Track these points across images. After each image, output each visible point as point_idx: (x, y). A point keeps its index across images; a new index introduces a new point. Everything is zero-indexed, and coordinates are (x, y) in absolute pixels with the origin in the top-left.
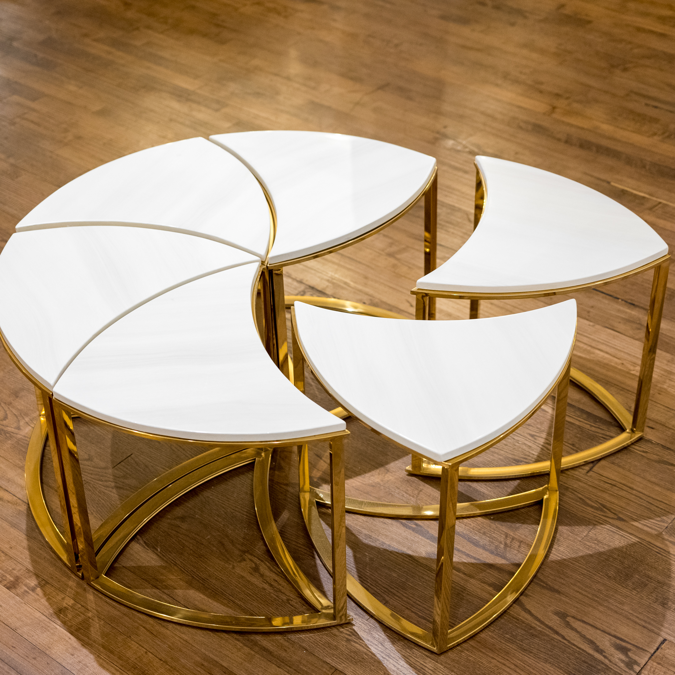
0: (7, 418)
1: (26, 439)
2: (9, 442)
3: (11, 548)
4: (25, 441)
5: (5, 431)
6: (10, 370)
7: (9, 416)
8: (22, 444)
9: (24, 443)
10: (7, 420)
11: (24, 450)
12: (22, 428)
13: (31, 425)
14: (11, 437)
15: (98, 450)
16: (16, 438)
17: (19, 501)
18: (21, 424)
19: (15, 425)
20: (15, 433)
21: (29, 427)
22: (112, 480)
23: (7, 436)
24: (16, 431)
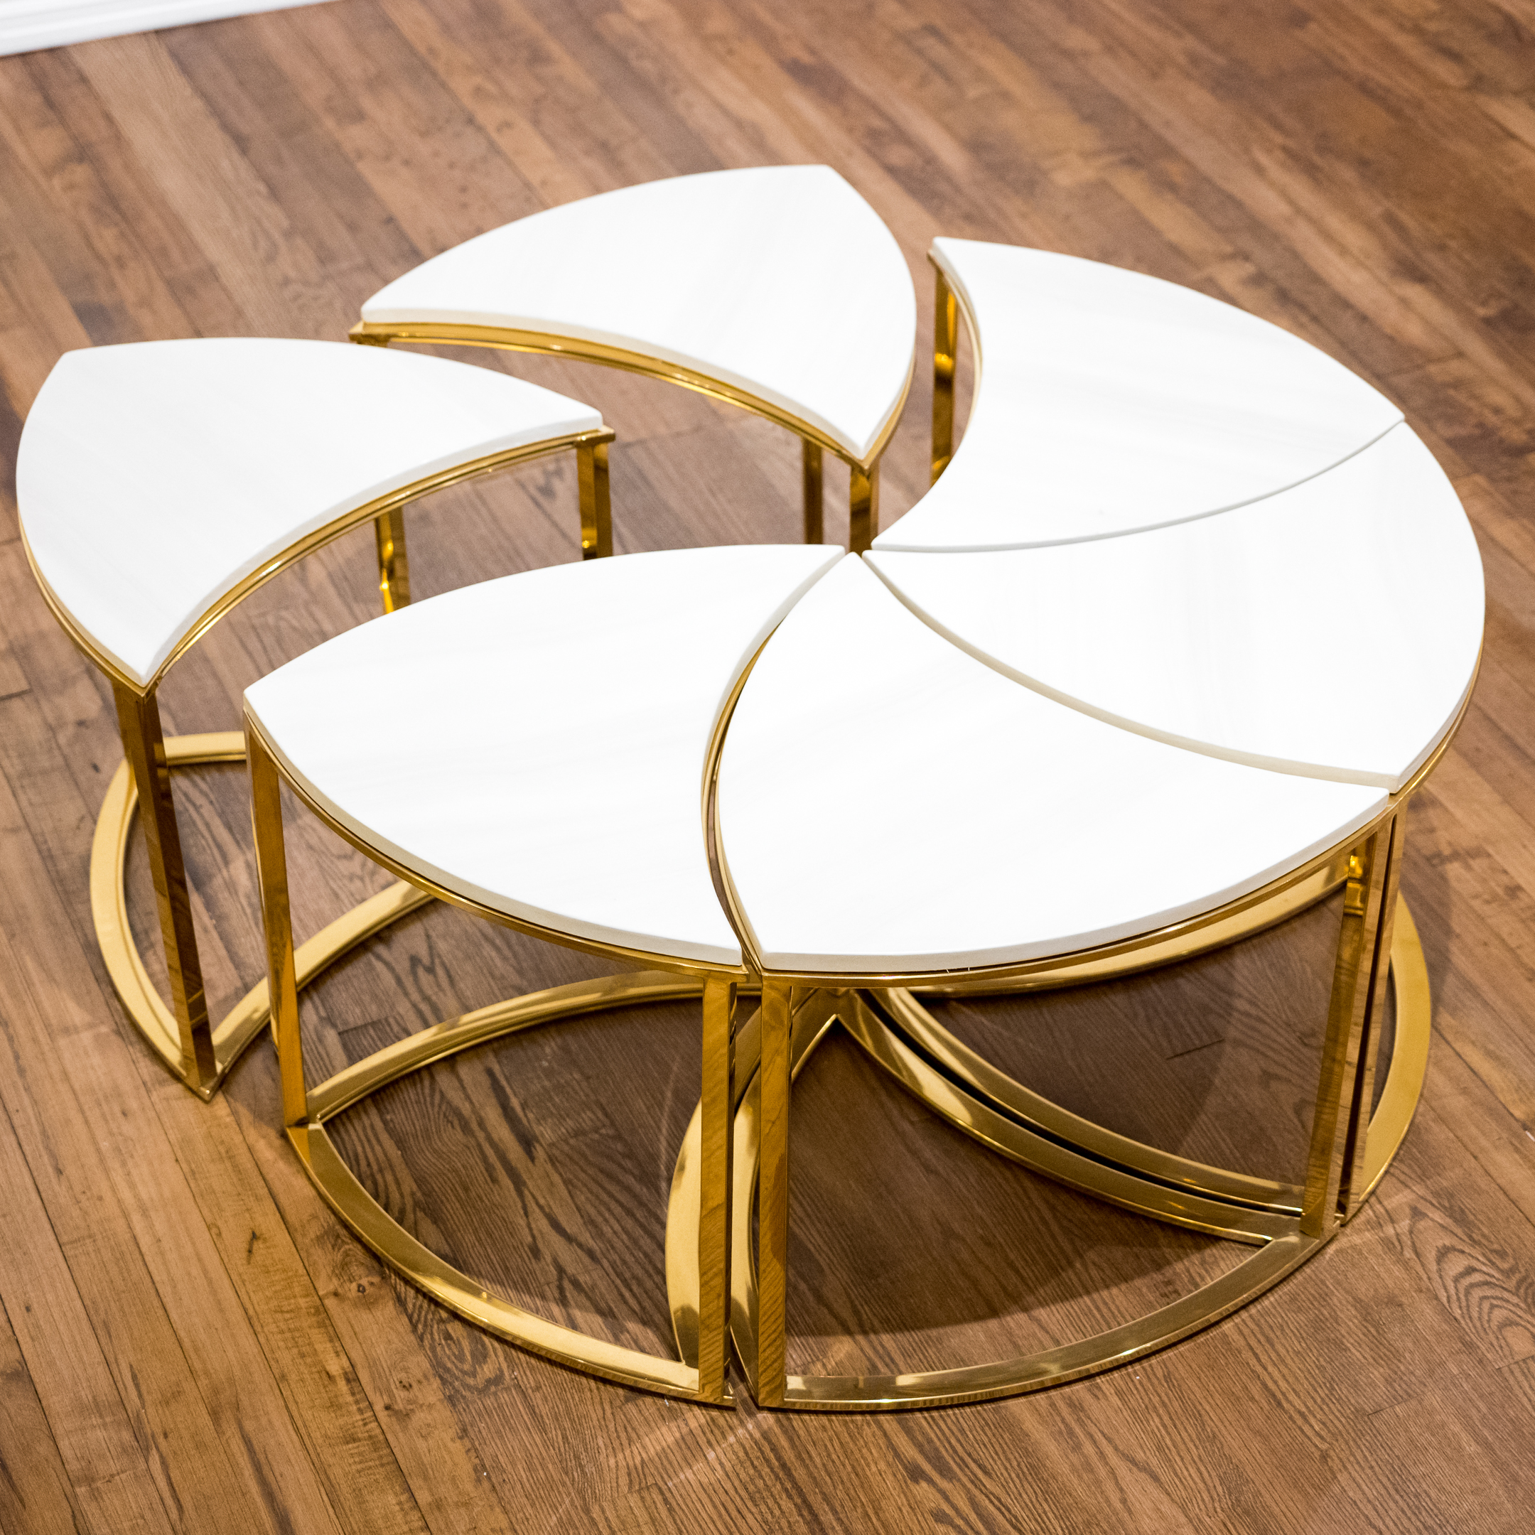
0: (1439, 1251)
1: (1403, 1177)
2: (1445, 1184)
3: (1486, 944)
4: (1406, 1170)
5: (1451, 1216)
6: (1405, 1401)
7: (1431, 1256)
8: (1416, 1168)
9: (1410, 1167)
10: (1440, 1243)
11: (1414, 1150)
12: (1407, 1211)
13: (1382, 1210)
14: (1436, 1194)
15: (1241, 1092)
16: (1427, 1187)
17: (1450, 1038)
18: (1408, 1222)
19: (1422, 1225)
20: (1426, 1200)
21: (1389, 1207)
22: (1235, 1014)
23: (1449, 1201)
24: (1422, 1206)
